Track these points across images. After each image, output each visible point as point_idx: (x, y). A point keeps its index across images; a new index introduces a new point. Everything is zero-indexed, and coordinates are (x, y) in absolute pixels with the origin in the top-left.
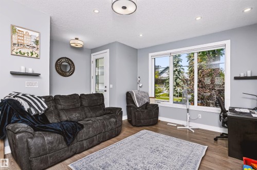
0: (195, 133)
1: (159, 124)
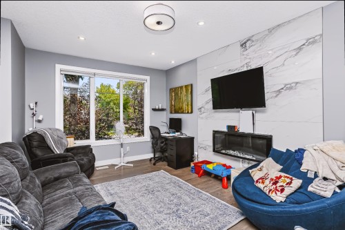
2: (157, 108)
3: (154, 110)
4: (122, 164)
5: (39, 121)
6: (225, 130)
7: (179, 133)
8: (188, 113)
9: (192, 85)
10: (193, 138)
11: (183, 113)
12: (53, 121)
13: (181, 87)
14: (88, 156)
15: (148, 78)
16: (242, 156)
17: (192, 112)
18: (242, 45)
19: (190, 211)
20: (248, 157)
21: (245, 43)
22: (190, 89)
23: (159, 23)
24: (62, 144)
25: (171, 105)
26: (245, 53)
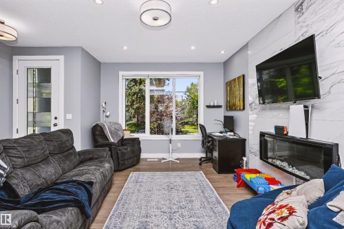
0: (180, 163)
1: (142, 163)
2: (212, 104)
3: (208, 107)
4: (170, 159)
5: (107, 117)
6: (273, 131)
7: (232, 134)
8: (240, 110)
9: (244, 76)
10: (245, 140)
11: (236, 110)
12: (117, 117)
13: (235, 80)
14: (133, 146)
15: (201, 73)
16: (290, 170)
17: (244, 109)
18: (297, 10)
19: (187, 217)
20: (298, 173)
21: (301, 5)
22: (242, 80)
23: (155, 19)
24: (117, 135)
25: (227, 101)
26: (301, 19)
